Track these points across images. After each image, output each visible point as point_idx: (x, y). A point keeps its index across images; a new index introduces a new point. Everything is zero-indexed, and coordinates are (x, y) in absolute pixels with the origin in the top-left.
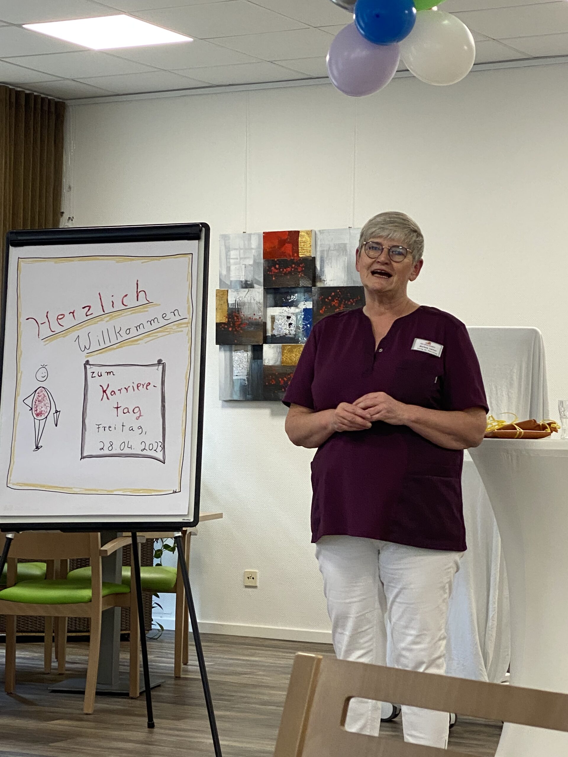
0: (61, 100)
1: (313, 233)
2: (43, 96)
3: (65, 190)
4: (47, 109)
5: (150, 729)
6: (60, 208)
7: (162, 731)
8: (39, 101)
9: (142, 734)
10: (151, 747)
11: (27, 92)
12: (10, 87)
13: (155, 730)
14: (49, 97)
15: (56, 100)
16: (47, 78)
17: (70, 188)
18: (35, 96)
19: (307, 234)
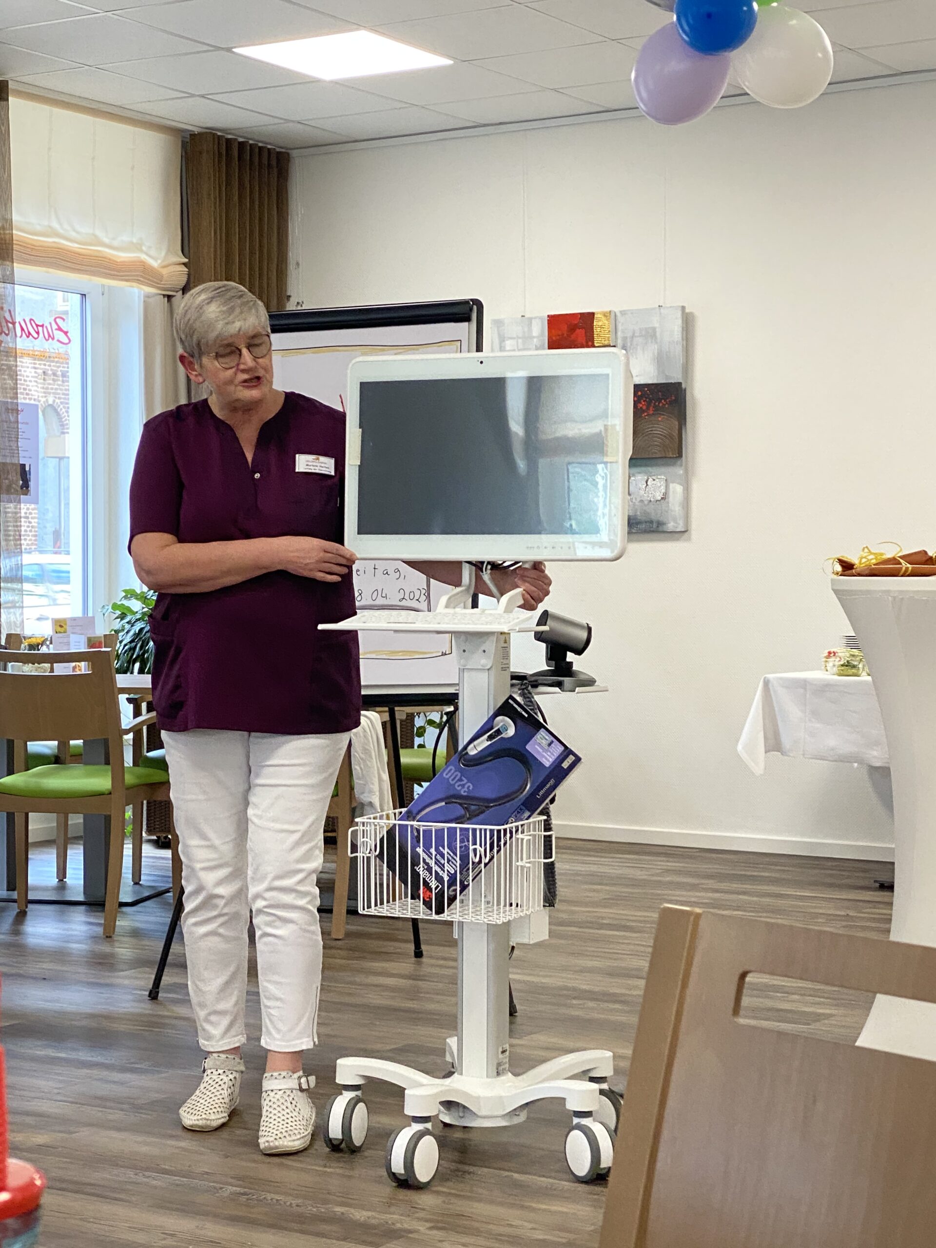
0: (283, 150)
1: (613, 315)
2: (260, 145)
3: (291, 266)
4: (266, 163)
5: (419, 959)
6: (286, 291)
7: (433, 961)
8: (257, 150)
9: (407, 965)
10: (420, 983)
11: (241, 140)
12: (219, 134)
13: (424, 960)
14: (269, 147)
15: (278, 150)
16: (266, 120)
17: (298, 264)
18: (251, 145)
19: (605, 316)
